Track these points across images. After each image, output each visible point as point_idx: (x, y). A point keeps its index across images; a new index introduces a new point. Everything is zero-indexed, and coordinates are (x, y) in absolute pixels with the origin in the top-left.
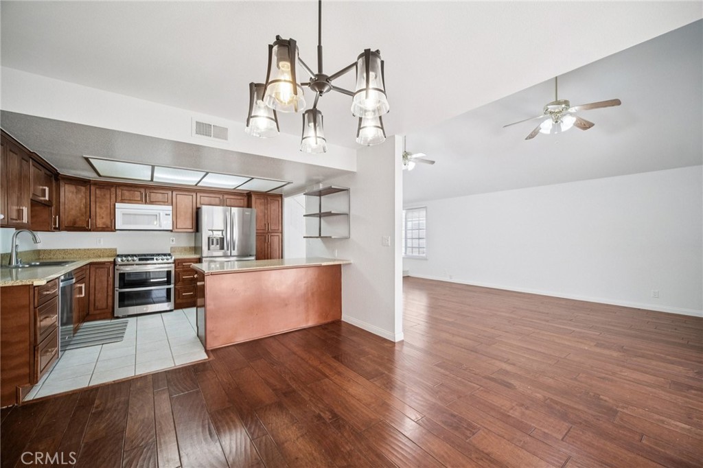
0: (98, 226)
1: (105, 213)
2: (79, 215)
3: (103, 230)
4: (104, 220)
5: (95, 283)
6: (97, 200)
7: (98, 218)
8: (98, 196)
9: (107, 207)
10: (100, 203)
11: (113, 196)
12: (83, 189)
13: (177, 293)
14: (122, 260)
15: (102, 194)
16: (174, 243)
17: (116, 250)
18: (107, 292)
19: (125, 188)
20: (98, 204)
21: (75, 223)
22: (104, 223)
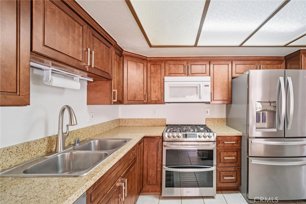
0: (152, 99)
1: (157, 87)
2: (139, 89)
3: (156, 103)
4: (156, 94)
5: (147, 157)
6: (152, 75)
7: (152, 91)
8: (152, 71)
9: (158, 82)
10: (154, 78)
11: (163, 71)
12: (142, 65)
13: (218, 174)
14: (169, 137)
15: (155, 70)
16: (208, 114)
17: (165, 120)
18: (157, 168)
19: (172, 62)
20: (152, 79)
21: (135, 97)
22: (157, 97)
